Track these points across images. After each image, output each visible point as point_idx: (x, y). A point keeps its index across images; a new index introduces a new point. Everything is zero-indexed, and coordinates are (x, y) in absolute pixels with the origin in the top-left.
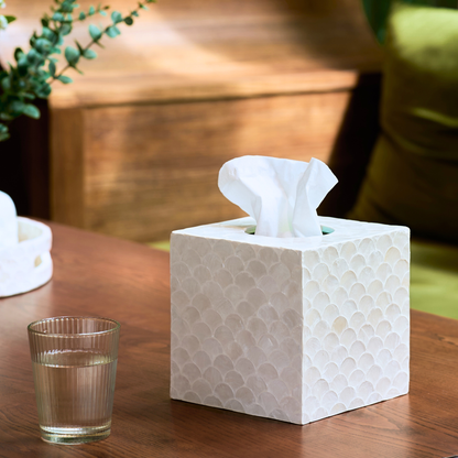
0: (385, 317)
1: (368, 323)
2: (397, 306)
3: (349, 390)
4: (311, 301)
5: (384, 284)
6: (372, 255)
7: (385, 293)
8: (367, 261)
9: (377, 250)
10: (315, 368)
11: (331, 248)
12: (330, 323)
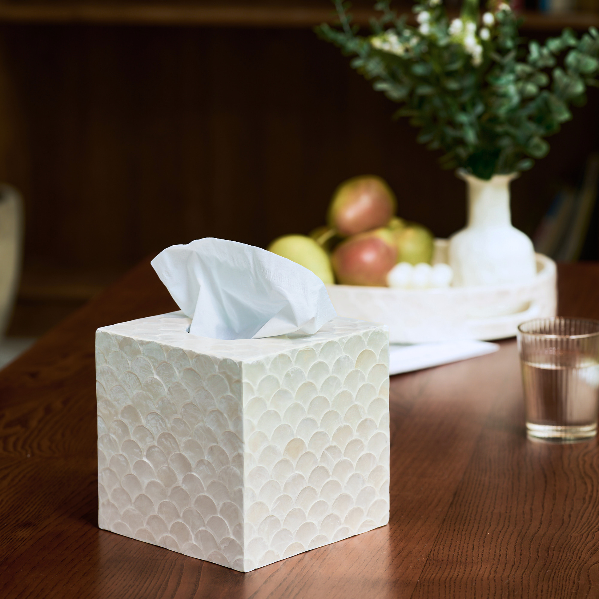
0: (356, 435)
1: (334, 444)
2: (371, 421)
3: (308, 526)
4: (255, 422)
5: (354, 395)
6: (338, 361)
7: (356, 407)
8: (331, 368)
9: (344, 354)
10: (261, 504)
11: (282, 356)
12: (281, 447)
